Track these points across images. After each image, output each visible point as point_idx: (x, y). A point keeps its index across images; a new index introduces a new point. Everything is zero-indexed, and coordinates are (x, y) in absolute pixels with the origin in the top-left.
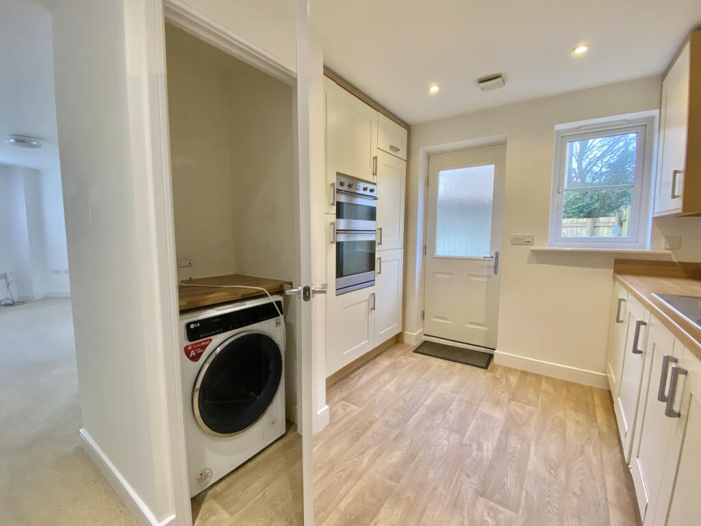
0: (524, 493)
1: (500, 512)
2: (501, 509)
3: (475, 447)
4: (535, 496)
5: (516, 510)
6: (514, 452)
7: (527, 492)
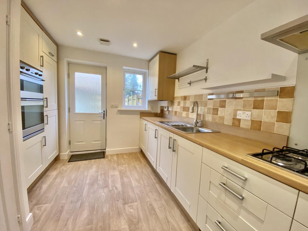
0: (136, 194)
1: (133, 206)
2: (133, 204)
3: (115, 189)
4: (139, 193)
5: (136, 201)
6: (127, 183)
7: (136, 193)
